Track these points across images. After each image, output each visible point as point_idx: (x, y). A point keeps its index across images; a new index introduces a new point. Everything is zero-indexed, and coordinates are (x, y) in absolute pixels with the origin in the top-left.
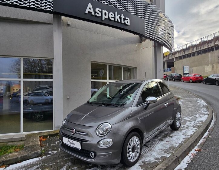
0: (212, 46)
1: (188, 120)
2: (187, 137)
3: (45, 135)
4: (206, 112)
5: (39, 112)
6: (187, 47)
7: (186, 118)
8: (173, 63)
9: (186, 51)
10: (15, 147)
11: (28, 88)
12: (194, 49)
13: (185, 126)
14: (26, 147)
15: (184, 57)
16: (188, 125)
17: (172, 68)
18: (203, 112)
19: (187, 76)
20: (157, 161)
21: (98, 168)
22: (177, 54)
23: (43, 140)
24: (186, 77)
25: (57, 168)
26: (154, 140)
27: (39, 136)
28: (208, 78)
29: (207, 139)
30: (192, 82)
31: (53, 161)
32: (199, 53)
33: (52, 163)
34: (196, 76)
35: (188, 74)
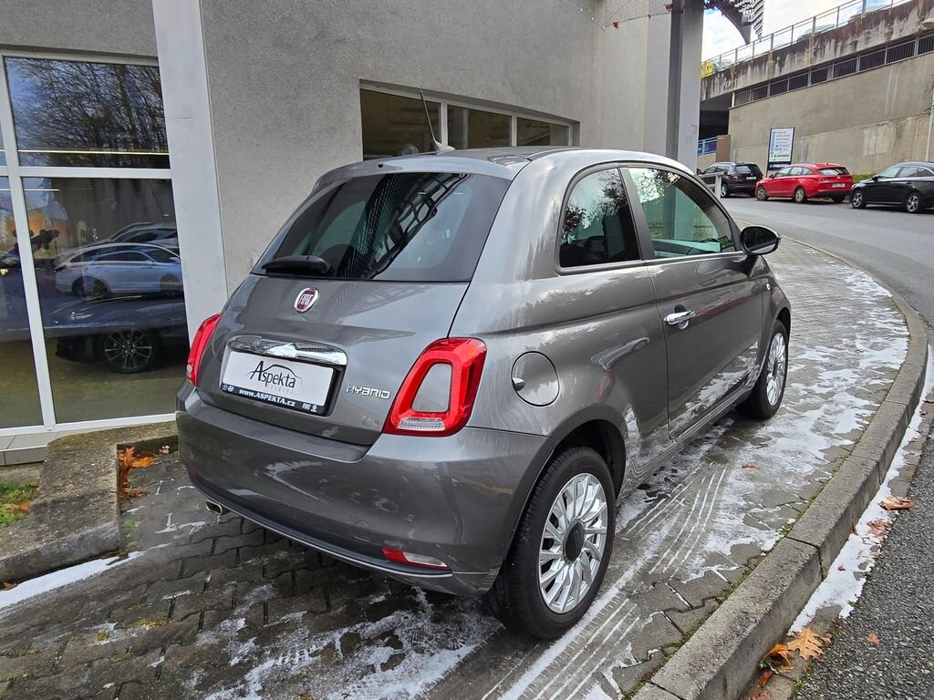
0: (907, 33)
1: (822, 364)
2: (838, 443)
3: (148, 438)
4: (896, 324)
5: (129, 332)
6: (795, 39)
7: (810, 354)
8: (726, 115)
9: (787, 59)
10: (17, 492)
11: (82, 226)
12: (823, 47)
13: (815, 388)
14: (45, 504)
15: (779, 86)
16: (827, 383)
17: (720, 138)
18: (879, 325)
19: (784, 175)
20: (714, 569)
21: (415, 612)
22: (744, 73)
23: (136, 464)
24: (779, 177)
25: (202, 616)
26: (684, 457)
27: (119, 447)
28: (875, 179)
29: (923, 448)
30: (805, 201)
31: (181, 576)
32: (844, 67)
33: (174, 592)
34: (825, 172)
35: (789, 163)
